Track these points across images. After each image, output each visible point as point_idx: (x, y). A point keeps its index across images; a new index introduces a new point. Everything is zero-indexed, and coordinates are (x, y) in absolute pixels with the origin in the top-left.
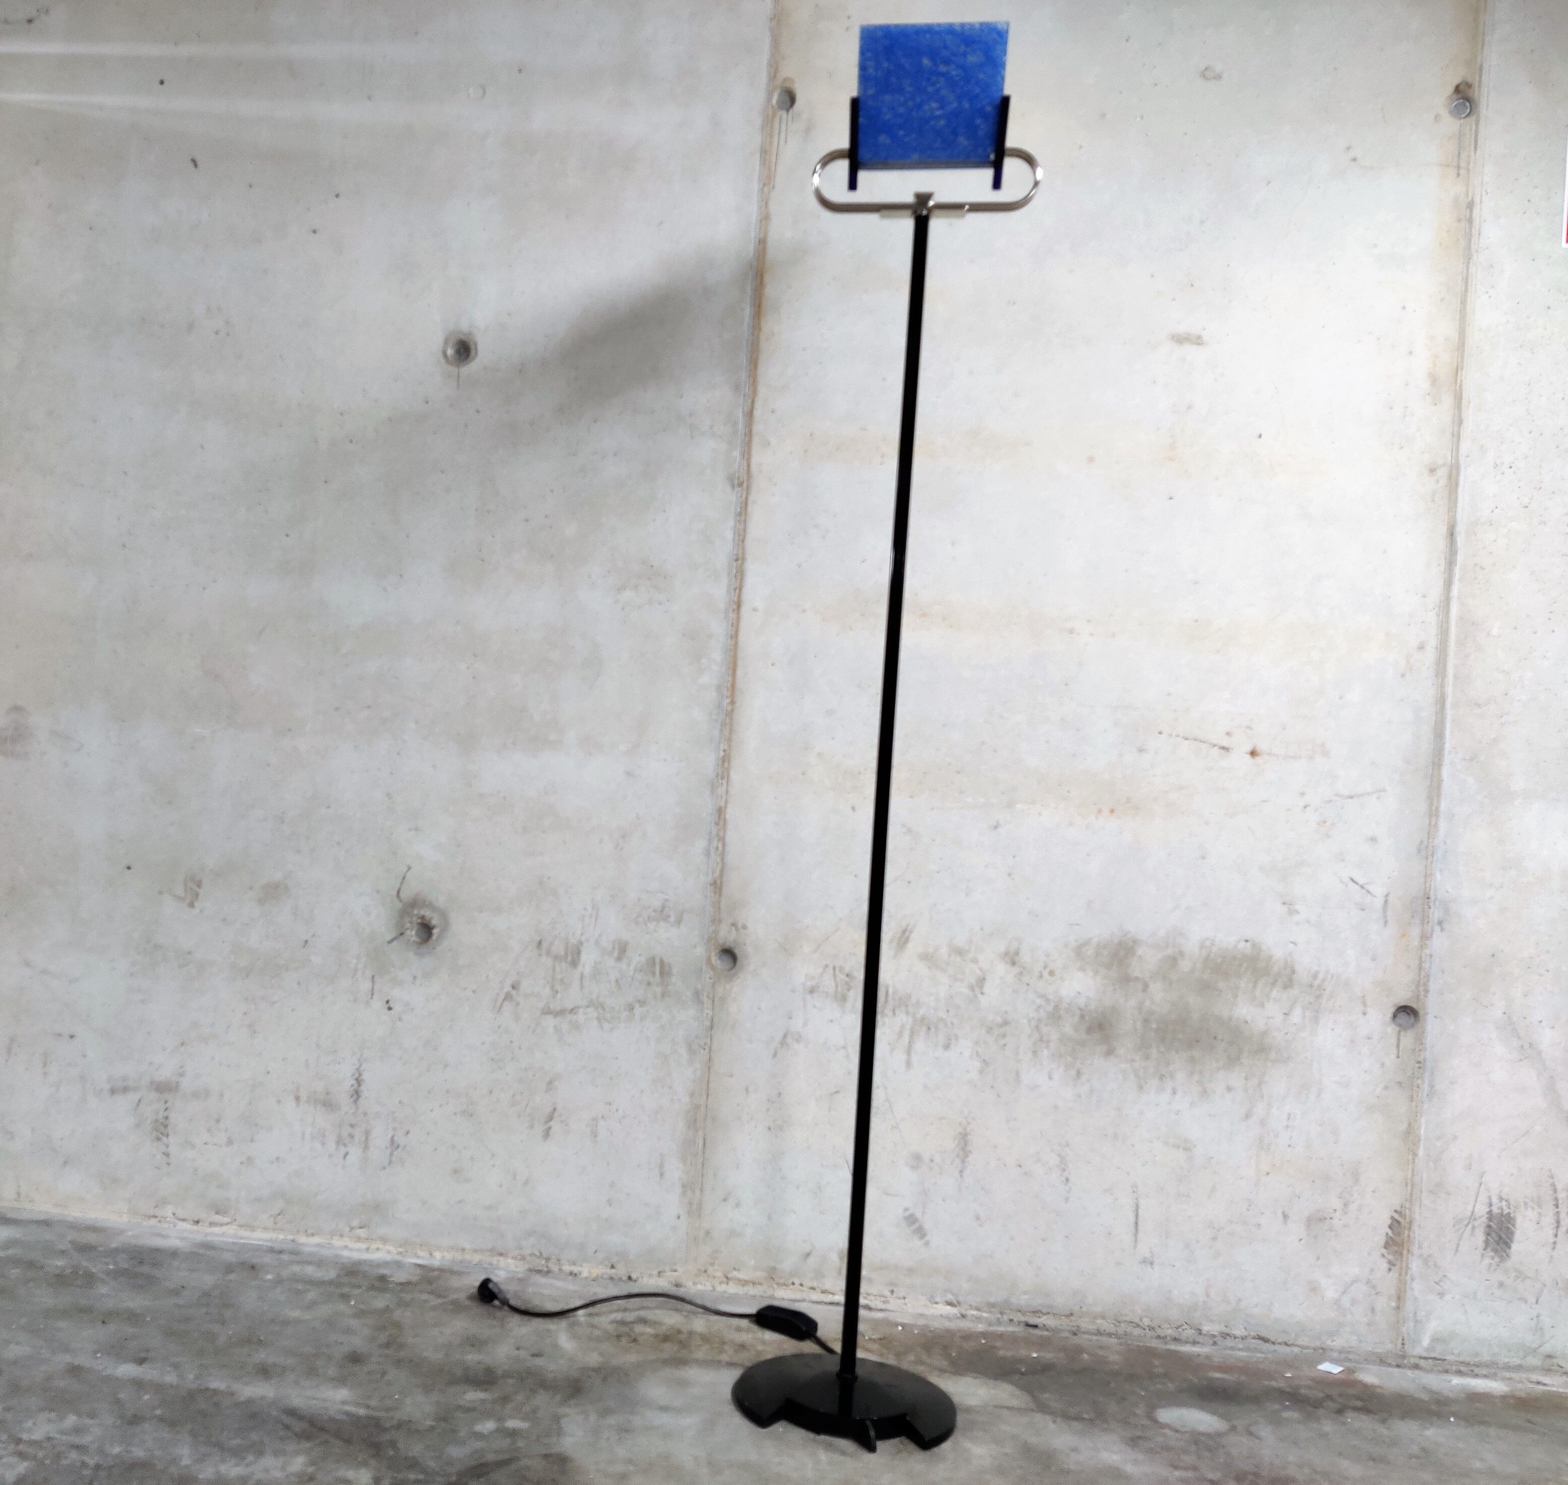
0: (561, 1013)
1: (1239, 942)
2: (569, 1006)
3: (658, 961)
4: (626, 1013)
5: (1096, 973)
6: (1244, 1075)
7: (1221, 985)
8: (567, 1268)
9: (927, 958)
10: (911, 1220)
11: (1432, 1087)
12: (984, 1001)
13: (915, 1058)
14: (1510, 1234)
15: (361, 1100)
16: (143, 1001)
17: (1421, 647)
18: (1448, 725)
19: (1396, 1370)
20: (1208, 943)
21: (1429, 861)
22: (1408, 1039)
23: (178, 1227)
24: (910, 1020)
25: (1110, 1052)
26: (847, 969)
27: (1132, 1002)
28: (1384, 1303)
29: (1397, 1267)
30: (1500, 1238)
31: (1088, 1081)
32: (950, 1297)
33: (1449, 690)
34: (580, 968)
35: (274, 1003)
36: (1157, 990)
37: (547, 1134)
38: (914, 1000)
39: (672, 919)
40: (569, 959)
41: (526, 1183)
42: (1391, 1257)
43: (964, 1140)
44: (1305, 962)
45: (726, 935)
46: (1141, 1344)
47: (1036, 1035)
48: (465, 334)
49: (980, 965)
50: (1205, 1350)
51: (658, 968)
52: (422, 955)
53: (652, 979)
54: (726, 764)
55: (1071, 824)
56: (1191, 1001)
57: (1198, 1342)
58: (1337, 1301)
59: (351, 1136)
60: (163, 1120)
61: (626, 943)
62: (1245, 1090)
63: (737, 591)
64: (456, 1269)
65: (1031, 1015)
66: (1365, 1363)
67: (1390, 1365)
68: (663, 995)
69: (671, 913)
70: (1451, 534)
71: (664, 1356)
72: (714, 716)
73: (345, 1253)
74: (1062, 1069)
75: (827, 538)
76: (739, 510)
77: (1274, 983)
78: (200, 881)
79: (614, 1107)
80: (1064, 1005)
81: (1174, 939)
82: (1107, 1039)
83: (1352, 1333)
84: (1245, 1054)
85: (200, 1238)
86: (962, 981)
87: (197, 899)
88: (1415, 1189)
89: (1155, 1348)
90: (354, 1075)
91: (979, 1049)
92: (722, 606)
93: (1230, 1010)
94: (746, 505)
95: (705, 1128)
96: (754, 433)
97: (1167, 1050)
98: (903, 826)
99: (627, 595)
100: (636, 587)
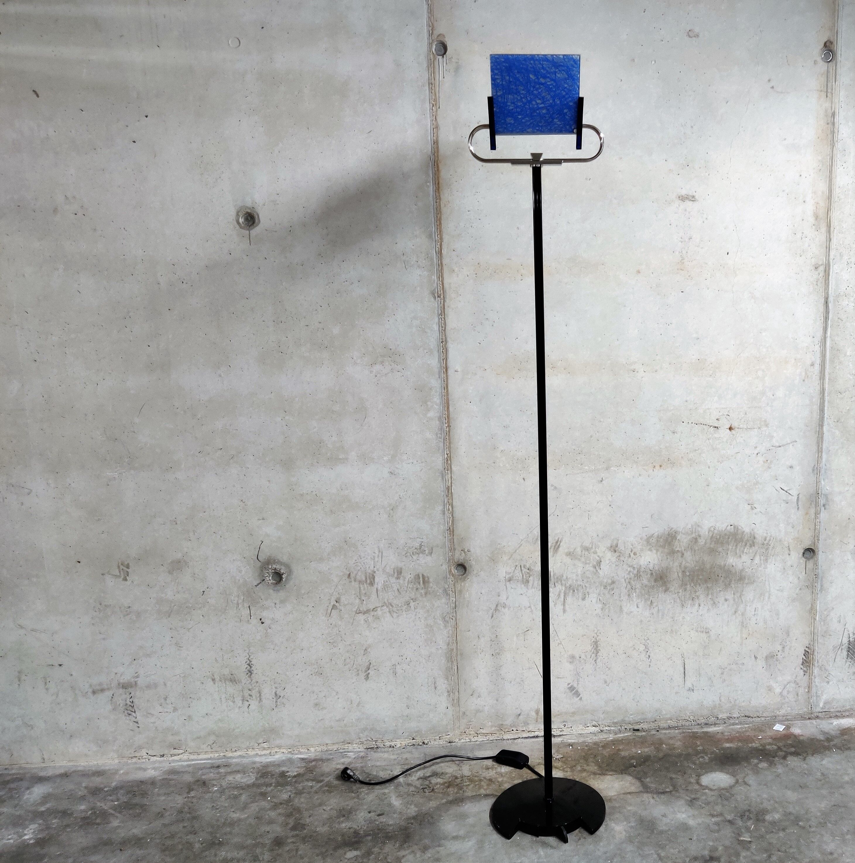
0: (367, 612)
1: (727, 526)
2: (371, 607)
3: (421, 576)
4: (406, 607)
5: (657, 550)
6: (733, 592)
7: (720, 549)
8: (388, 744)
9: (570, 554)
10: (572, 688)
11: (822, 586)
12: (601, 572)
13: (567, 607)
15: (253, 675)
16: (104, 639)
17: (812, 365)
18: (826, 404)
19: (808, 721)
20: (712, 529)
21: (818, 475)
22: (810, 564)
23: (151, 760)
24: (564, 588)
25: (666, 591)
26: (528, 566)
27: (676, 564)
28: (802, 691)
29: (808, 673)
30: (853, 652)
31: (657, 606)
32: (594, 723)
33: (826, 386)
34: (376, 586)
35: (189, 630)
36: (688, 555)
37: (367, 677)
38: (565, 577)
39: (427, 552)
40: (368, 582)
41: (358, 705)
42: (805, 669)
43: (596, 645)
44: (760, 533)
45: (459, 556)
46: (690, 731)
47: (629, 587)
48: (250, 208)
49: (598, 554)
50: (721, 728)
51: (421, 579)
52: (278, 591)
53: (418, 586)
54: (449, 462)
55: (640, 475)
56: (705, 559)
57: (717, 724)
58: (781, 693)
59: (250, 695)
60: (130, 704)
61: (401, 569)
62: (734, 600)
63: (445, 361)
64: (324, 757)
65: (626, 577)
66: (795, 721)
67: (805, 719)
68: (426, 594)
69: (426, 549)
70: (826, 302)
71: (450, 798)
72: (439, 435)
73: (257, 759)
74: (643, 602)
75: (494, 325)
76: (440, 312)
77: (746, 544)
78: (128, 564)
79: (404, 657)
80: (642, 570)
81: (695, 529)
82: (665, 584)
83: (788, 707)
84: (733, 582)
85: (166, 766)
86: (589, 564)
87: (128, 576)
88: (815, 635)
89: (697, 733)
90: (246, 662)
91: (601, 598)
92: (436, 370)
93: (725, 561)
94: (444, 308)
95: (457, 660)
96: (444, 264)
97: (695, 585)
98: (552, 486)
99: (377, 367)
100: (382, 362)
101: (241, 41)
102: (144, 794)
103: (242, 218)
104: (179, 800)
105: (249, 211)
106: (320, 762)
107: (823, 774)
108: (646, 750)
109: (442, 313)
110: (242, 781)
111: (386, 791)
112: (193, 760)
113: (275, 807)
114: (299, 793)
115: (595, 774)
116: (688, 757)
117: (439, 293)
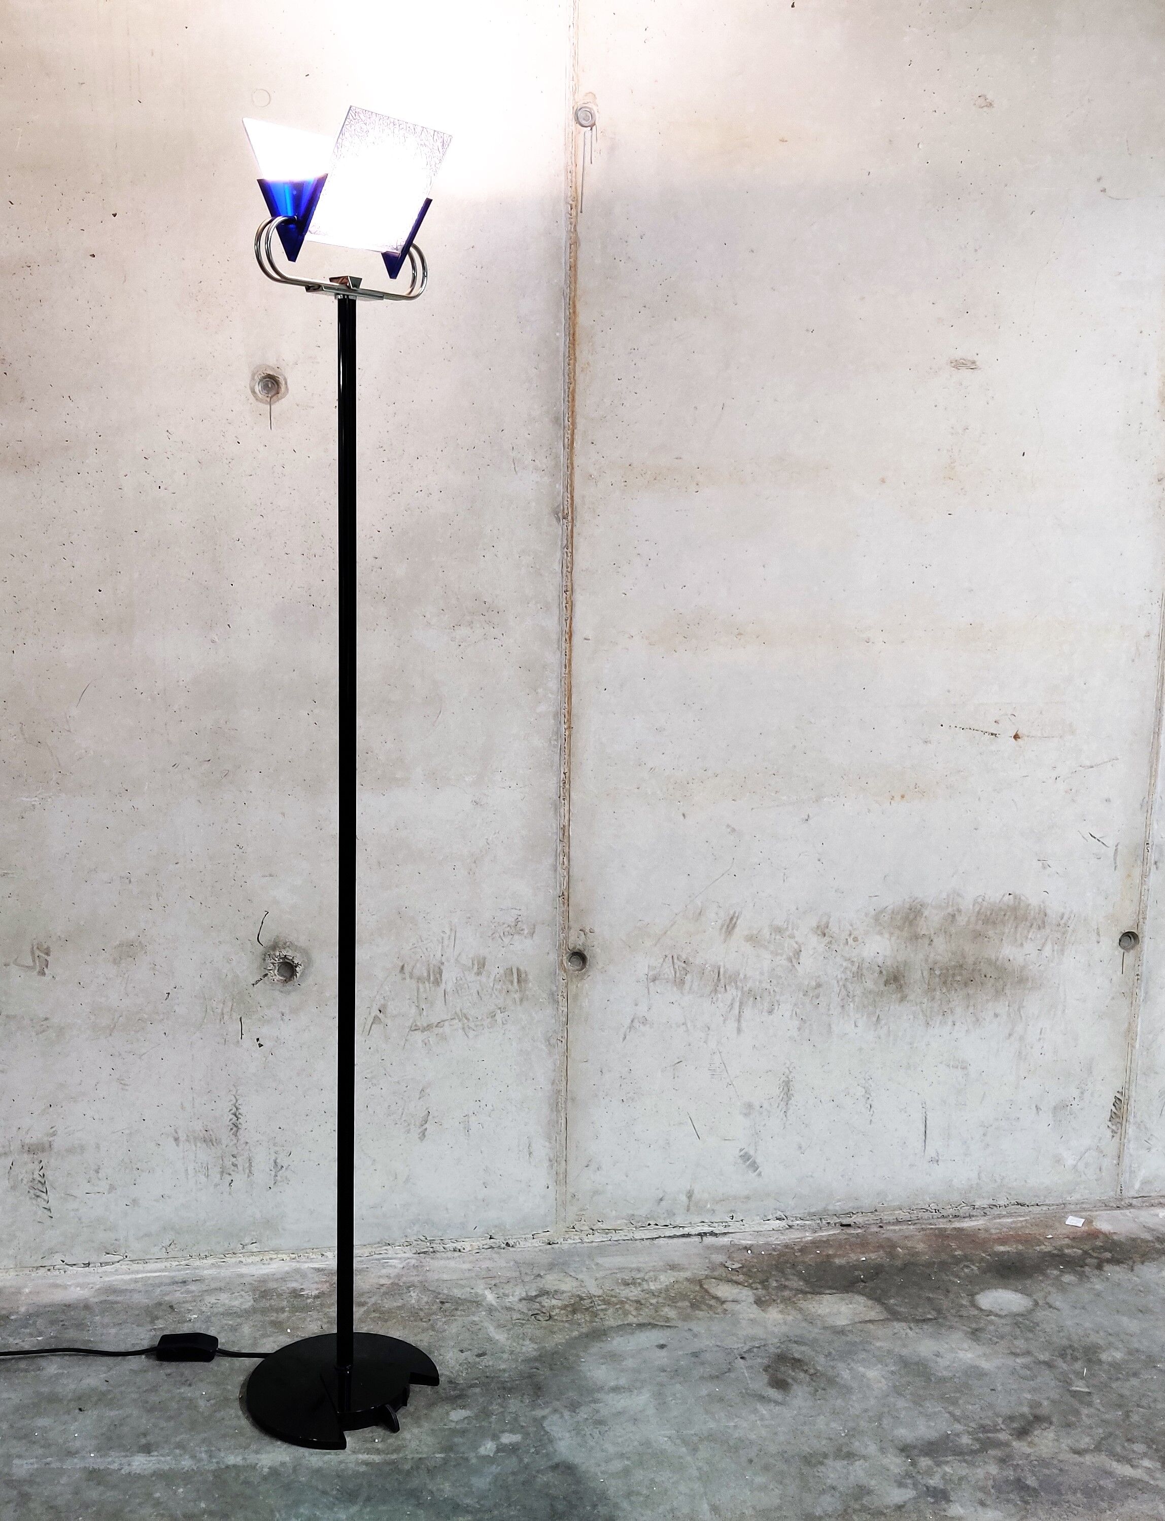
0: (429, 1027)
1: (1004, 896)
2: (435, 1021)
3: (515, 971)
4: (489, 1020)
5: (891, 934)
6: (1007, 1003)
7: (991, 933)
8: (451, 1246)
9: (753, 939)
10: (745, 1157)
11: (1146, 993)
12: (800, 969)
13: (744, 1024)
15: (241, 1131)
17: (1148, 635)
19: (1118, 1212)
20: (980, 900)
21: (1149, 813)
22: (1130, 957)
23: (68, 1272)
24: (739, 994)
25: (903, 999)
26: (684, 957)
27: (921, 956)
28: (1108, 1163)
29: (1118, 1134)
31: (886, 1024)
32: (779, 1213)
34: (443, 986)
35: (141, 1056)
36: (940, 943)
37: (423, 1135)
38: (742, 976)
39: (526, 932)
40: (432, 978)
41: (407, 1180)
42: (1114, 1127)
43: (787, 1086)
44: (1054, 906)
45: (576, 941)
46: (932, 1226)
47: (844, 992)
48: (271, 368)
49: (796, 939)
50: (981, 1222)
51: (515, 976)
52: (289, 993)
53: (510, 987)
54: (567, 786)
55: (869, 811)
56: (967, 949)
57: (973, 1216)
58: (1075, 1166)
59: (235, 1165)
60: (40, 1179)
61: (485, 958)
62: (1009, 1015)
63: (568, 622)
65: (839, 977)
66: (1096, 1211)
67: (1112, 1208)
68: (521, 1000)
69: (524, 927)
72: (552, 742)
73: (244, 1270)
74: (865, 1017)
75: (649, 565)
76: (565, 542)
77: (1032, 926)
78: (47, 948)
79: (483, 1103)
80: (866, 965)
81: (953, 899)
82: (900, 988)
83: (1085, 1188)
84: (1009, 986)
85: (94, 1282)
86: (782, 955)
87: (47, 967)
88: (1132, 1074)
89: (945, 1229)
90: (230, 1110)
91: (798, 1010)
92: (554, 637)
93: (996, 952)
94: (572, 537)
95: (566, 1109)
96: (575, 465)
97: (948, 991)
98: (728, 826)
99: (463, 631)
100: (470, 624)
103: (259, 383)
105: (271, 373)
108: (873, 1256)
109: (569, 546)
112: (139, 1272)
115: (803, 1292)
116: (944, 1266)
117: (566, 512)
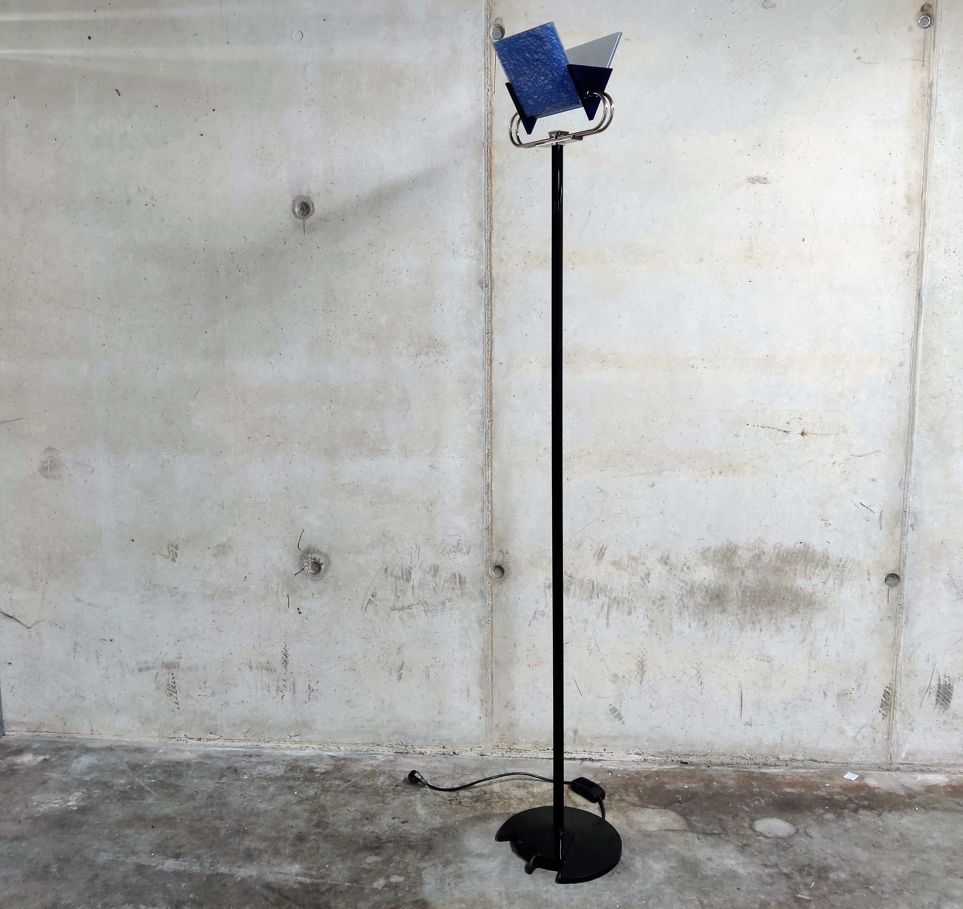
0: (403, 609)
1: (796, 543)
2: (407, 604)
3: (457, 576)
4: (441, 606)
5: (714, 566)
6: (800, 618)
7: (787, 569)
8: (418, 750)
9: (616, 564)
10: (614, 710)
11: (907, 618)
12: (650, 586)
13: (611, 621)
14: (950, 694)
15: (288, 665)
16: (151, 618)
17: (901, 365)
18: (917, 410)
19: (887, 773)
20: (779, 546)
21: (906, 491)
22: (894, 592)
23: (188, 743)
24: (608, 600)
25: (723, 611)
27: (736, 582)
28: (879, 737)
29: (888, 718)
30: (944, 697)
31: (712, 627)
32: (637, 750)
33: (918, 389)
34: (412, 583)
35: (230, 615)
36: (749, 573)
37: (400, 678)
38: (609, 588)
39: (464, 550)
40: (404, 578)
41: (390, 705)
42: (884, 712)
43: (642, 664)
44: (835, 553)
45: (497, 558)
46: (746, 770)
47: (681, 604)
48: (305, 198)
49: (647, 566)
50: (781, 770)
51: (458, 579)
52: (316, 581)
53: (455, 586)
54: (490, 458)
55: (696, 481)
56: (769, 579)
57: (777, 765)
58: (854, 737)
59: (285, 686)
60: (172, 684)
61: (438, 567)
62: (802, 627)
63: (489, 352)
64: (353, 757)
65: (677, 593)
66: (870, 770)
67: (883, 770)
68: (462, 595)
69: (463, 547)
70: (919, 295)
71: (478, 814)
72: (480, 429)
73: (288, 752)
74: (696, 622)
75: (542, 316)
76: (487, 302)
77: (817, 566)
78: (177, 546)
79: (438, 660)
80: (696, 586)
81: (759, 544)
82: (721, 603)
83: (863, 754)
84: (801, 607)
85: (202, 750)
86: (637, 576)
87: (176, 557)
88: (897, 675)
89: (754, 772)
90: (282, 652)
91: (648, 614)
92: (481, 362)
93: (792, 583)
94: (491, 298)
95: (492, 668)
96: (493, 252)
97: (756, 607)
98: (598, 488)
99: (422, 358)
100: (427, 353)
101: (304, 34)
102: (179, 776)
103: (298, 207)
104: (211, 785)
105: (304, 201)
106: (349, 762)
107: (901, 834)
108: (694, 786)
109: (489, 304)
110: (272, 772)
111: (412, 798)
112: (227, 747)
113: (301, 802)
114: (326, 790)
115: (635, 805)
116: (741, 798)
117: (487, 282)
